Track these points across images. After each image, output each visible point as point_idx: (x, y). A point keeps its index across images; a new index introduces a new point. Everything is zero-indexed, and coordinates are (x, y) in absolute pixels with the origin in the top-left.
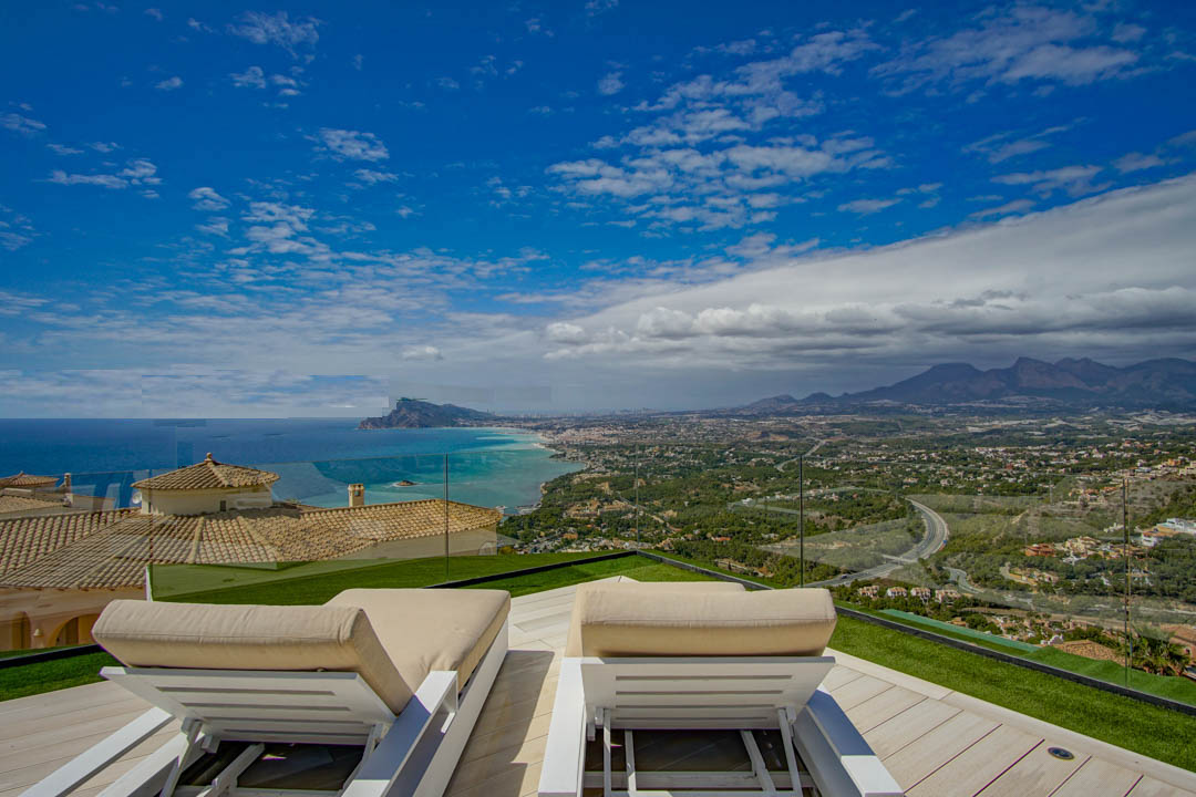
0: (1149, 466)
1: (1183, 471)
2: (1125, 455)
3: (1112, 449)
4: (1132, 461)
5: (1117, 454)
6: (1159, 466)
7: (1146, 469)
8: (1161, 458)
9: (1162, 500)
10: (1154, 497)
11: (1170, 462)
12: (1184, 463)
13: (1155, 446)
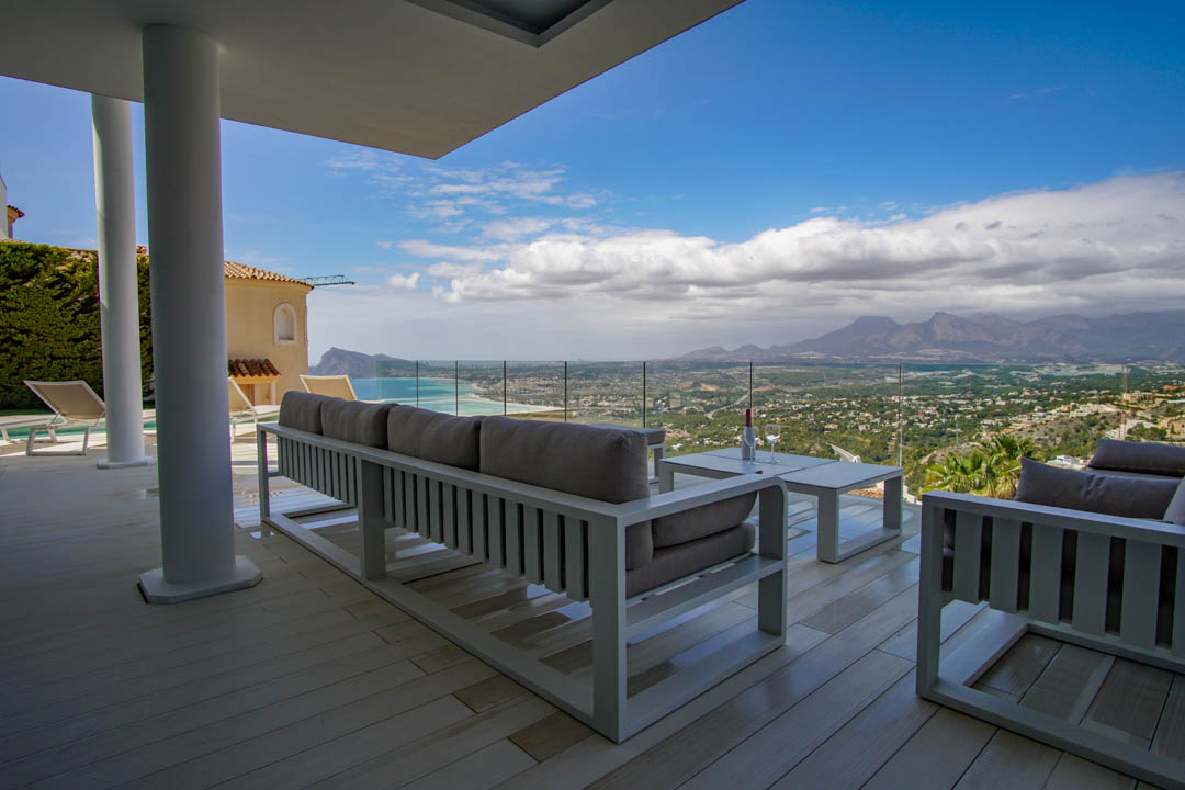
0: (1045, 411)
1: (1073, 414)
2: (1025, 402)
3: (1014, 397)
4: (1031, 408)
5: (1017, 401)
6: (1053, 412)
7: (1042, 414)
8: (1056, 404)
9: (1054, 440)
10: (1047, 437)
11: (1064, 408)
12: (1075, 407)
13: (1052, 395)
